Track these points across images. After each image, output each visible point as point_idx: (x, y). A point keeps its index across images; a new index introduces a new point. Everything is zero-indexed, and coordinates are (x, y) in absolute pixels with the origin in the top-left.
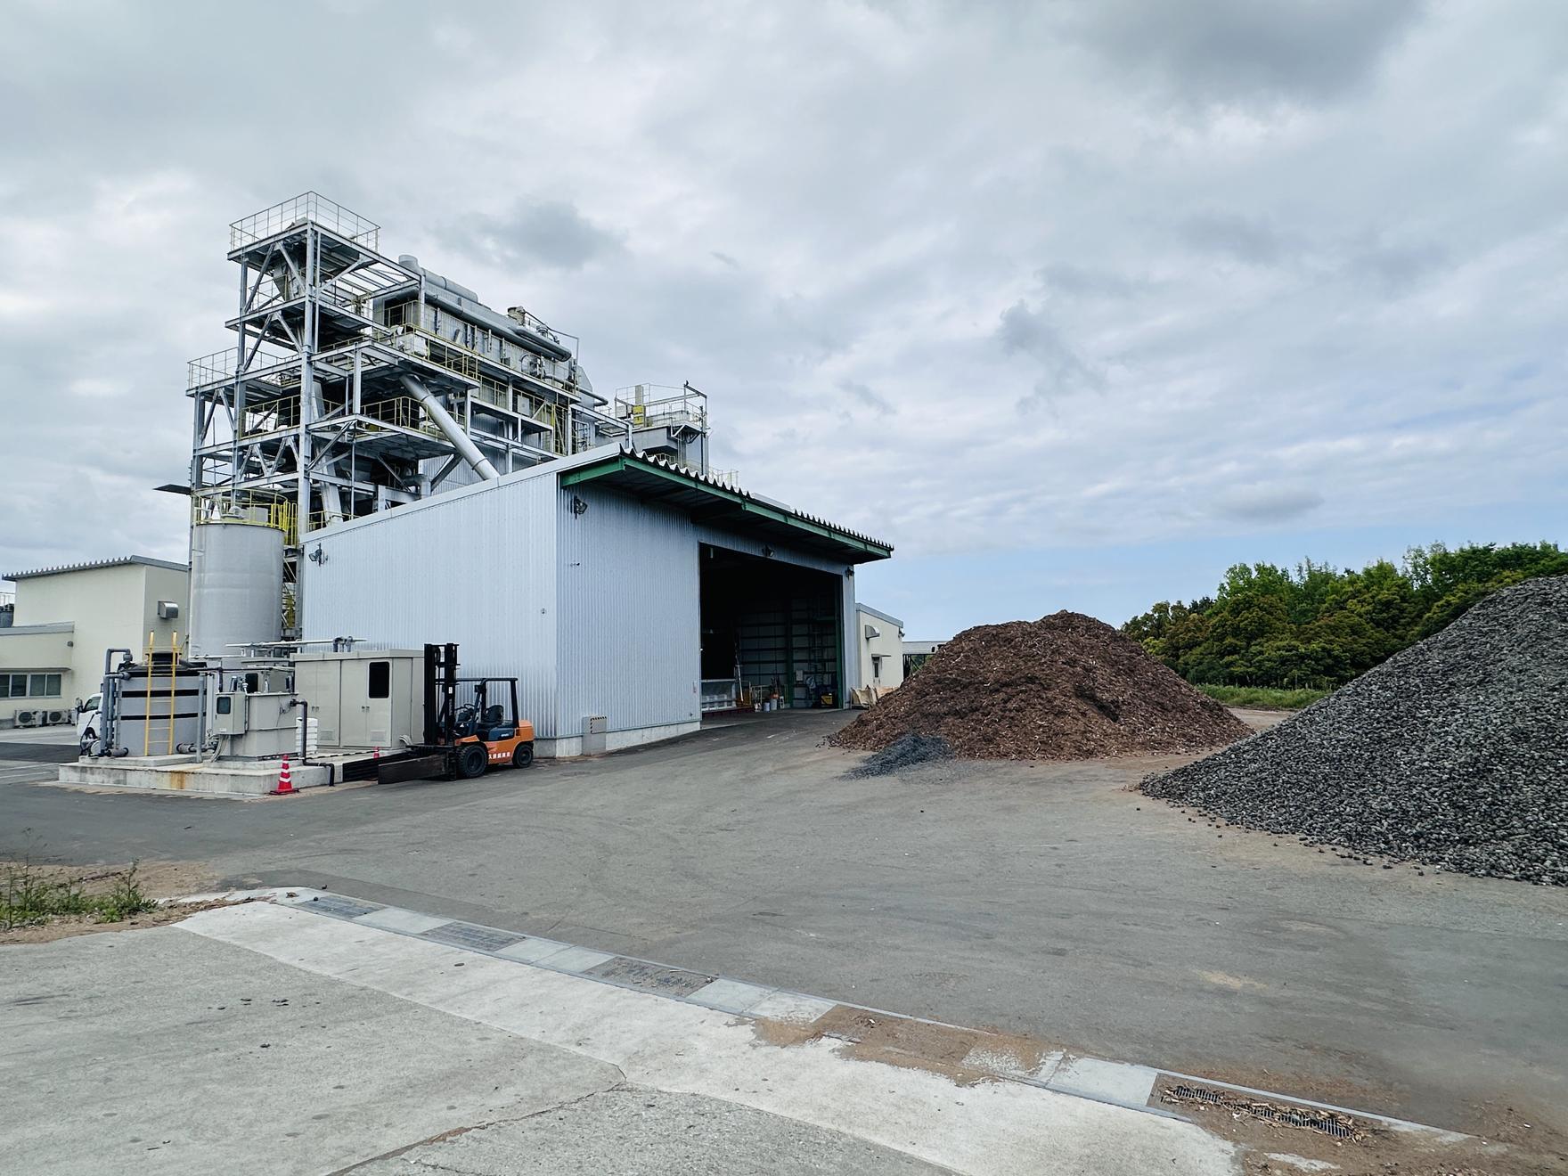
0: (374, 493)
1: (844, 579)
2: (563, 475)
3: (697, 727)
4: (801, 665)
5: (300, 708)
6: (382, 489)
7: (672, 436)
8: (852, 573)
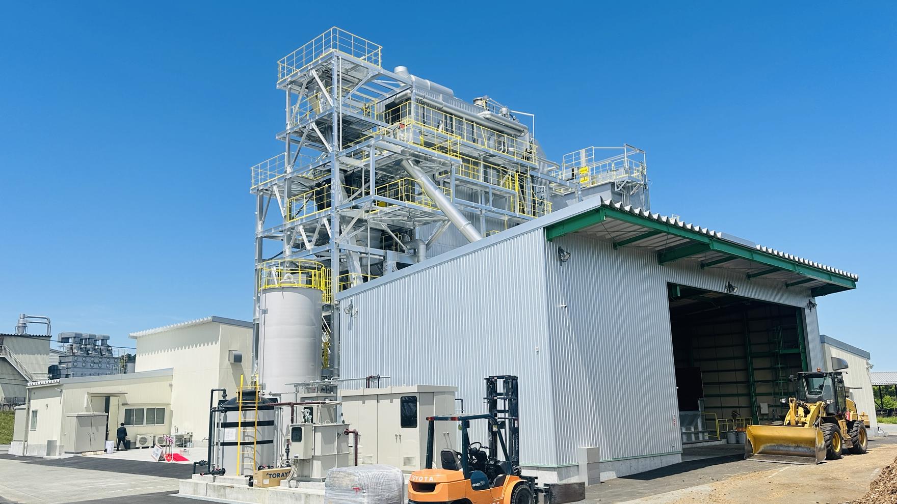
0: (384, 257)
1: (807, 311)
2: (549, 229)
3: (678, 459)
4: (765, 398)
5: (351, 436)
6: (390, 253)
7: (616, 190)
8: (814, 305)
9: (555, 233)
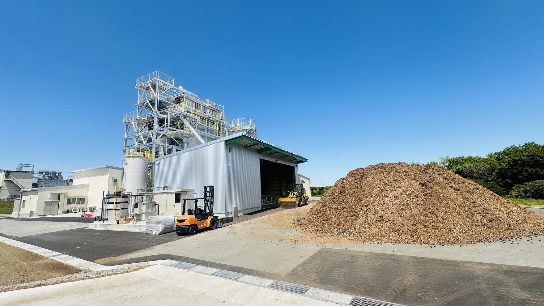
0: (172, 148)
1: (295, 168)
2: (226, 141)
3: (260, 209)
5: (157, 206)
6: (174, 146)
7: (247, 131)
9: (228, 143)
